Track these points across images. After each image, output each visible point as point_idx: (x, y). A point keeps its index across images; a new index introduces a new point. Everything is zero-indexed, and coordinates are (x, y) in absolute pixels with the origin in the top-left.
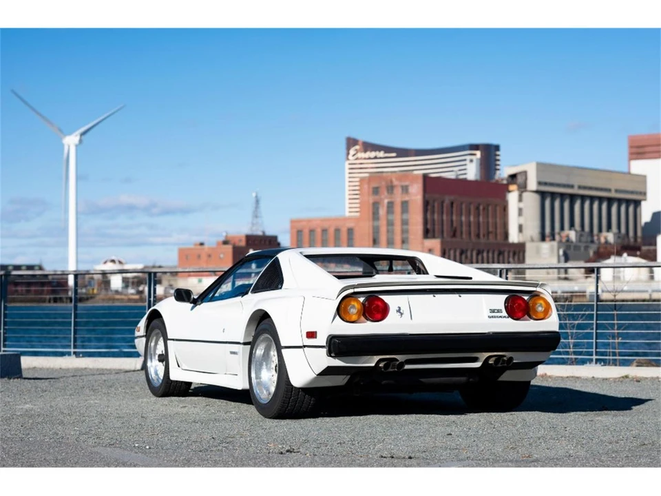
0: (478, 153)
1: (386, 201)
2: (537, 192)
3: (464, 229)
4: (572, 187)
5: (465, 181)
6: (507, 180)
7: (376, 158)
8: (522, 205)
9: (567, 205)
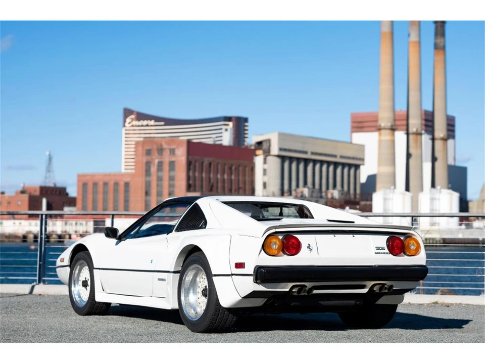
0: (231, 124)
1: (157, 161)
2: (278, 156)
3: (220, 185)
4: (306, 153)
5: (221, 146)
6: (255, 146)
7: (147, 125)
8: (266, 166)
9: (301, 166)
